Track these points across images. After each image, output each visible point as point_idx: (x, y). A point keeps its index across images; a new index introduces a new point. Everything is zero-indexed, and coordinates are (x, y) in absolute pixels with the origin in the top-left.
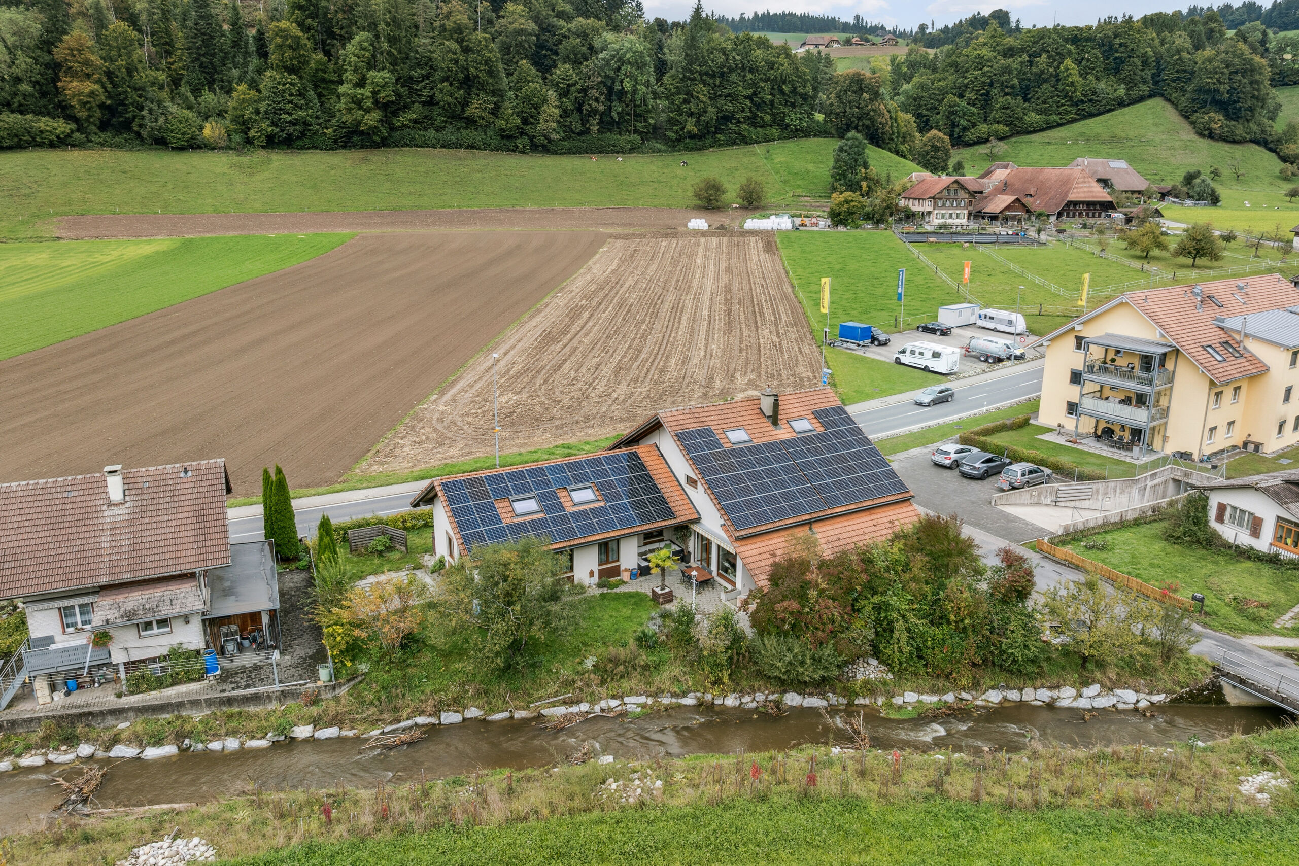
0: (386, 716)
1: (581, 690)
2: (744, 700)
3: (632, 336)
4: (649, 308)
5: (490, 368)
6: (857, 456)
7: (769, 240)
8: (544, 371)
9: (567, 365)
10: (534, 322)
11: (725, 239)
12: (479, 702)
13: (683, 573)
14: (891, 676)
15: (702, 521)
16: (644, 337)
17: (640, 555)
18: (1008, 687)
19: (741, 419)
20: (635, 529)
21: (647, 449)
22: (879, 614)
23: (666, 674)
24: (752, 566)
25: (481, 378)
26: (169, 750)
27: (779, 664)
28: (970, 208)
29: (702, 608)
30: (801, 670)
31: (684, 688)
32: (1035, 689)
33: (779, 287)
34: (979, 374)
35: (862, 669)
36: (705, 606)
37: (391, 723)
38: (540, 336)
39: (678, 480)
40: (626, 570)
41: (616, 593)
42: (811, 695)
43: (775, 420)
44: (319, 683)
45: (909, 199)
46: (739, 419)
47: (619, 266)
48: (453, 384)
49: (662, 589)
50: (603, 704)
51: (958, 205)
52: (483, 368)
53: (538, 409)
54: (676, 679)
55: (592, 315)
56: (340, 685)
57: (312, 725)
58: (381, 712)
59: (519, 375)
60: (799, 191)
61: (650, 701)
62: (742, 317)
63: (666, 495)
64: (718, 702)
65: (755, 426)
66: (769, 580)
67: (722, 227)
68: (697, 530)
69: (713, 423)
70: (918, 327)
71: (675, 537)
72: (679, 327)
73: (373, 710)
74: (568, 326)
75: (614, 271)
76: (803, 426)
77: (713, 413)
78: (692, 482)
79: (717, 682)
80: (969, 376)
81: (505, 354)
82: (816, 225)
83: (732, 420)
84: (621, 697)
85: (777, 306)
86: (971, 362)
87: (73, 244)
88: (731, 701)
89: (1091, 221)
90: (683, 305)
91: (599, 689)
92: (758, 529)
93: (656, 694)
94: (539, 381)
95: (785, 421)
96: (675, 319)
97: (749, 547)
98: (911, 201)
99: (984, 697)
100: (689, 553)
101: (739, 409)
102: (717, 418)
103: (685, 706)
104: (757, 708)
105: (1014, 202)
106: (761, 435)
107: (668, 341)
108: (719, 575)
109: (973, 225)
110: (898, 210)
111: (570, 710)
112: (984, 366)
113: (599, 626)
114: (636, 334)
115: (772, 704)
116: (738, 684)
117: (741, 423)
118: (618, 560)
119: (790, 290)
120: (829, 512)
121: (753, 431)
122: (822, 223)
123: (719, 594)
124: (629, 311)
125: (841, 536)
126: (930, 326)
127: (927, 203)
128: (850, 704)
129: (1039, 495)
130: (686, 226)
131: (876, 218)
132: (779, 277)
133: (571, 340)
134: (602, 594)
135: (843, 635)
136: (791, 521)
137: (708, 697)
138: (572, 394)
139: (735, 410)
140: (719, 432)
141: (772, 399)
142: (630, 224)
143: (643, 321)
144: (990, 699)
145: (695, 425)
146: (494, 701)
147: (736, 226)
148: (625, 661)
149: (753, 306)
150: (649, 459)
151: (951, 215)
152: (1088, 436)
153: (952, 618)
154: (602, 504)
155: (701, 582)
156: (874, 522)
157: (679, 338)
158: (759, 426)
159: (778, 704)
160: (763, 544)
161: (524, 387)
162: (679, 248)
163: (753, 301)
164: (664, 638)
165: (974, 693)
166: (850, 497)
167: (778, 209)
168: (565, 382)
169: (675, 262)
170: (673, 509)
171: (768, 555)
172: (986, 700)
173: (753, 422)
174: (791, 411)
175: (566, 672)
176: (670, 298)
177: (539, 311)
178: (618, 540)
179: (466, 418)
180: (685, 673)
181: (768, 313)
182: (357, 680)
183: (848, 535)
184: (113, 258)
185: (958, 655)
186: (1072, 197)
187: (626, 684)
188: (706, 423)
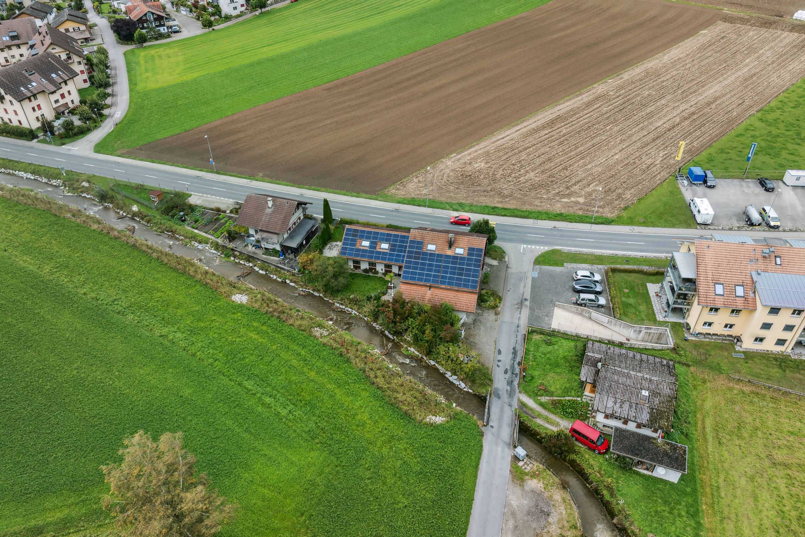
1: (345, 302)
3: (590, 135)
12: (323, 293)
26: (263, 272)
38: (550, 120)
44: (295, 272)
50: (348, 309)
53: (482, 176)
57: (290, 281)
61: (357, 314)
70: (758, 179)
73: (303, 283)
74: (574, 115)
76: (460, 251)
84: (352, 309)
85: (711, 130)
90: (659, 112)
91: (349, 305)
92: (409, 282)
94: (505, 157)
95: (455, 247)
106: (441, 250)
111: (340, 306)
114: (596, 133)
120: (439, 286)
121: (439, 247)
129: (582, 311)
130: (793, 15)
134: (380, 277)
138: (506, 172)
139: (439, 237)
140: (426, 243)
149: (697, 126)
154: (388, 251)
160: (410, 287)
161: (494, 160)
168: (514, 162)
173: (442, 244)
175: (345, 297)
176: (663, 102)
187: (354, 307)
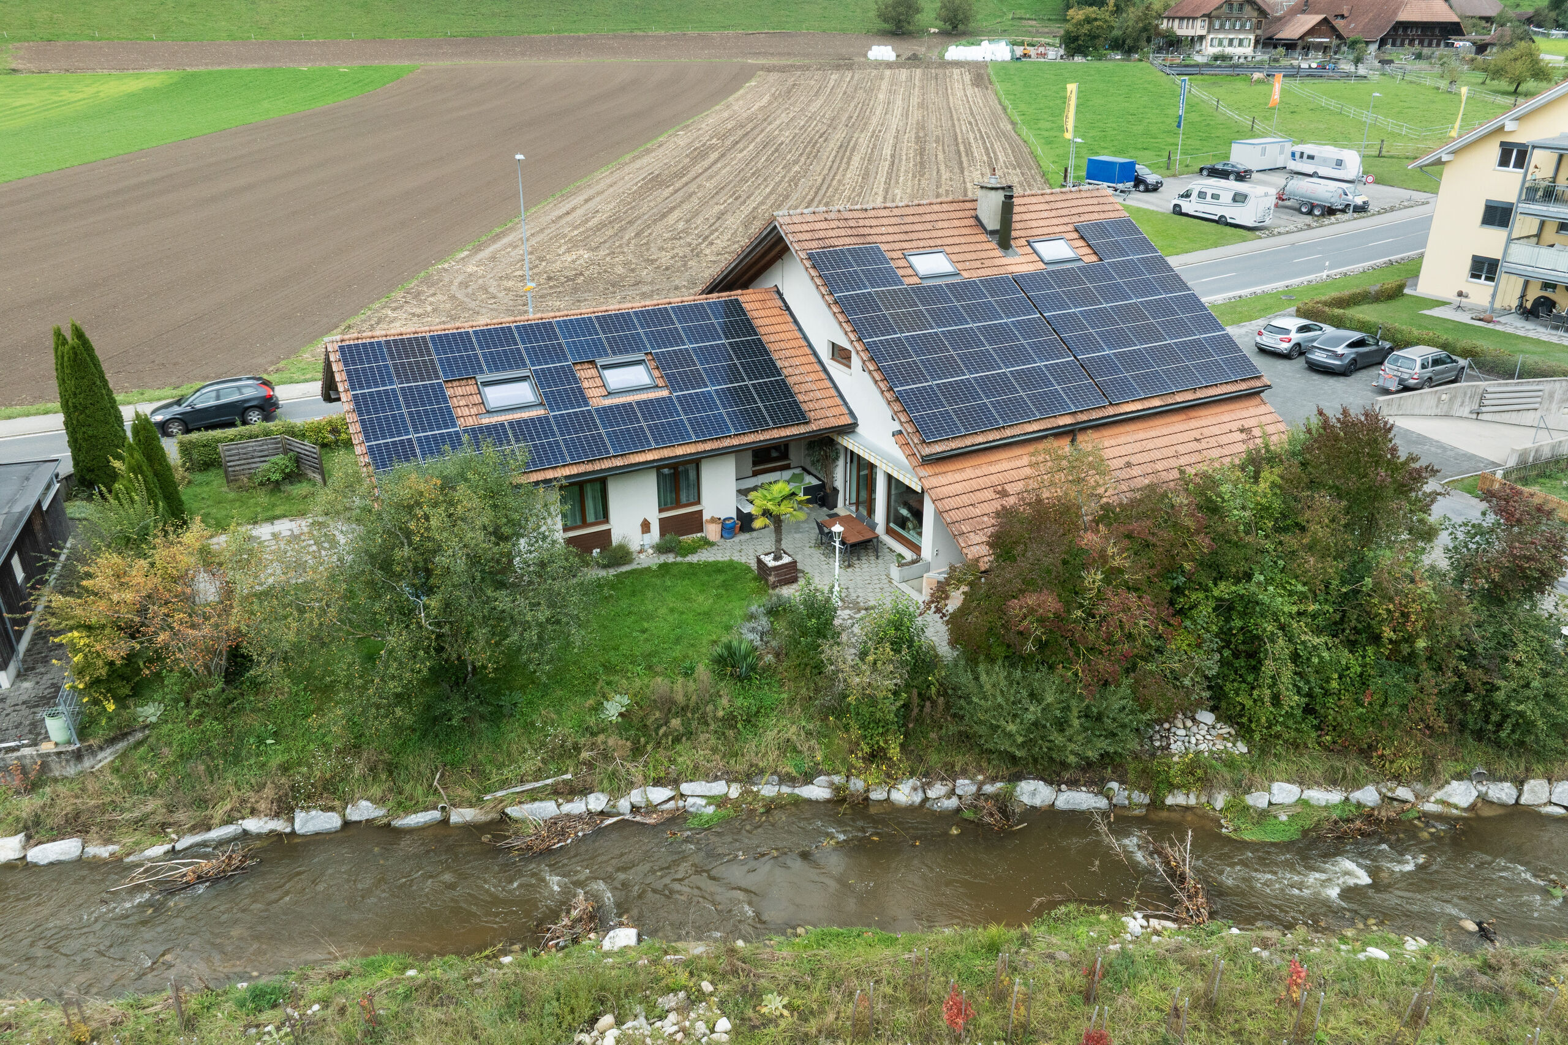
0: (181, 816)
1: (590, 765)
2: (931, 794)
3: (777, 179)
4: (806, 147)
5: (560, 217)
6: (1162, 308)
7: (979, 73)
8: (639, 222)
9: (676, 214)
10: (638, 164)
11: (919, 72)
12: (376, 791)
13: (820, 527)
14: (1241, 747)
15: (859, 430)
16: (795, 181)
17: (739, 492)
18: (1493, 777)
19: (940, 233)
20: (727, 443)
21: (760, 297)
22: (1228, 619)
23: (771, 735)
24: (955, 515)
25: (542, 230)
27: (1012, 728)
28: (1259, 32)
29: (853, 596)
30: (1059, 739)
31: (807, 765)
32: (1549, 781)
33: (995, 123)
34: (1302, 230)
35: (1182, 732)
36: (860, 592)
37: (193, 830)
38: (643, 179)
39: (815, 354)
40: (713, 520)
41: (690, 564)
42: (1073, 784)
43: (1004, 238)
44: (46, 747)
45: (1174, 19)
46: (934, 234)
47: (770, 103)
48: (498, 237)
49: (776, 559)
50: (636, 796)
51: (1243, 26)
52: (549, 218)
53: (620, 270)
54: (788, 747)
55: (723, 155)
56: (92, 751)
57: (21, 836)
58: (171, 809)
59: (601, 226)
60: (1020, 13)
61: (735, 791)
62: (941, 156)
63: (790, 381)
64: (877, 795)
65: (965, 248)
66: (991, 545)
67: (915, 57)
68: (850, 447)
69: (884, 238)
70: (1202, 170)
71: (808, 460)
72: (847, 168)
73: (152, 804)
74: (685, 170)
75: (761, 109)
76: (1057, 250)
77: (885, 221)
78: (841, 355)
79: (876, 756)
80: (1288, 233)
81: (587, 201)
82: (1044, 55)
83: (921, 235)
84: (676, 783)
85: (992, 145)
86: (1287, 214)
87: (35, 79)
88: (904, 794)
89: (1426, 51)
90: (856, 144)
91: (628, 765)
92: (968, 441)
93: (748, 778)
94: (630, 233)
95: (1023, 242)
96: (841, 160)
97: (950, 478)
98: (1177, 22)
99: (1439, 795)
100: (836, 491)
101: (934, 217)
102: (891, 230)
103: (809, 801)
104: (958, 810)
105: (1320, 23)
106: (978, 264)
107: (830, 185)
108: (889, 531)
109: (1260, 56)
110: (1159, 34)
111: (567, 808)
112: (1308, 219)
113: (644, 631)
114: (784, 177)
115: (990, 804)
116: (921, 759)
117: (939, 242)
118: (698, 502)
119: (1009, 127)
120: (1111, 411)
121: (961, 257)
122: (1052, 54)
123: (887, 569)
124: (777, 150)
125: (1134, 460)
126: (1220, 167)
127: (1199, 23)
128: (1156, 804)
129: (1452, 400)
130: (865, 56)
131: (1126, 46)
132: (993, 114)
133: (687, 184)
134: (661, 566)
135: (1151, 667)
136: (1035, 427)
137: (857, 784)
138: (676, 251)
139: (928, 218)
140: (895, 255)
141: (999, 197)
142: (789, 54)
143: (796, 162)
144: (1452, 800)
145: (848, 240)
146: (408, 788)
147: (934, 55)
148: (684, 709)
149: (957, 145)
150: (762, 313)
151: (1231, 41)
152: (1507, 311)
153: (1388, 633)
154: (665, 393)
155: (853, 545)
156: (1196, 434)
157: (846, 181)
158: (972, 247)
159: (1003, 804)
160: (979, 472)
161: (605, 242)
162: (854, 82)
163: (956, 139)
164: (769, 658)
165: (1419, 786)
166: (1151, 384)
167: (993, 34)
168: (666, 235)
169: (848, 97)
170: (804, 407)
171: (989, 494)
172: (1443, 802)
173: (963, 240)
174: (1034, 224)
175: (563, 730)
176: (839, 135)
177: (648, 151)
178: (696, 462)
179: (505, 283)
180: (809, 734)
181: (978, 152)
182: (132, 740)
183: (1146, 457)
184: (85, 96)
185: (1395, 710)
186: (1404, 16)
187: (685, 760)
188: (869, 239)
